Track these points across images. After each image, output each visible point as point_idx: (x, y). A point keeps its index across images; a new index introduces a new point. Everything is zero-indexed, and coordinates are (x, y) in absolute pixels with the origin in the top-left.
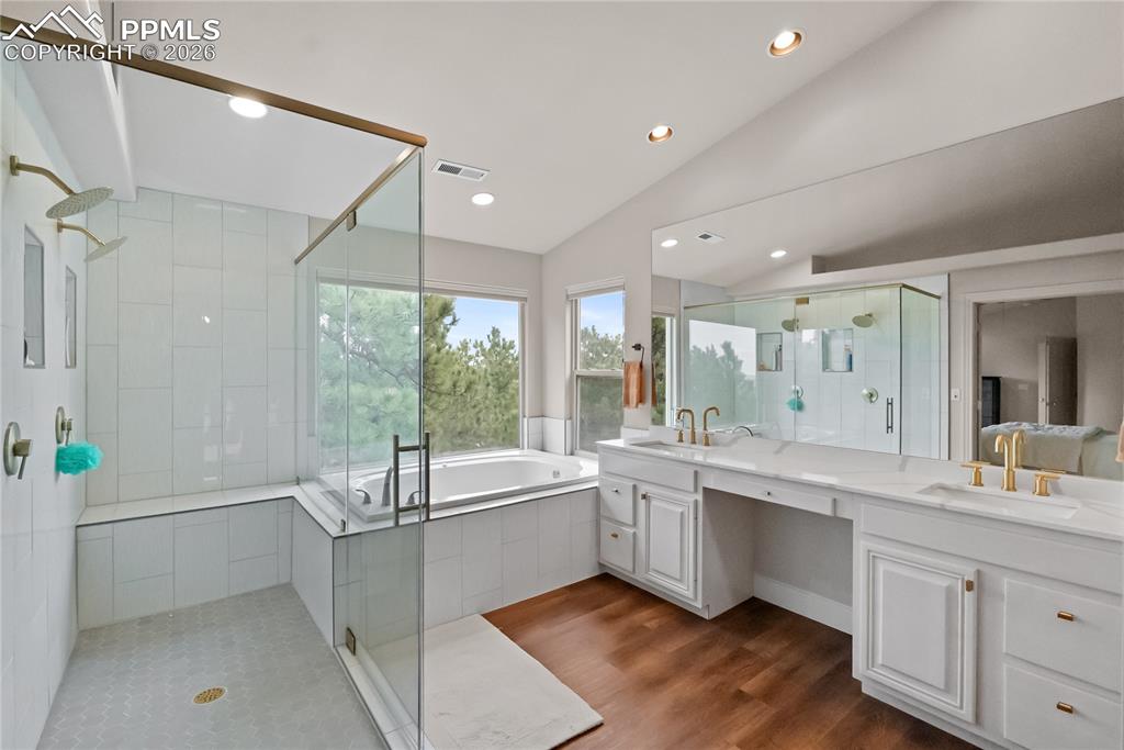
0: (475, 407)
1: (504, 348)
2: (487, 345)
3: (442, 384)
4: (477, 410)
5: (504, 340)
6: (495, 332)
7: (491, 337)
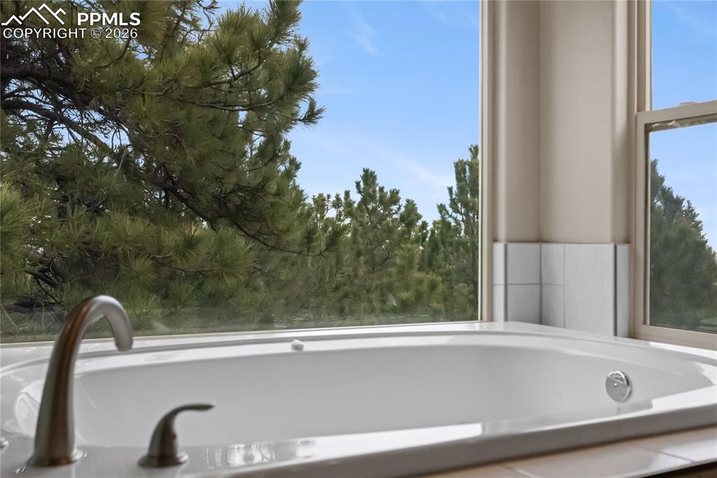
0: (337, 289)
1: (382, 202)
2: (356, 198)
3: (287, 231)
4: (341, 293)
5: (381, 189)
6: (369, 177)
7: (362, 185)
